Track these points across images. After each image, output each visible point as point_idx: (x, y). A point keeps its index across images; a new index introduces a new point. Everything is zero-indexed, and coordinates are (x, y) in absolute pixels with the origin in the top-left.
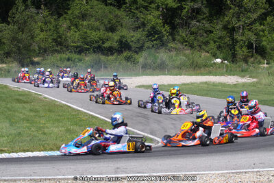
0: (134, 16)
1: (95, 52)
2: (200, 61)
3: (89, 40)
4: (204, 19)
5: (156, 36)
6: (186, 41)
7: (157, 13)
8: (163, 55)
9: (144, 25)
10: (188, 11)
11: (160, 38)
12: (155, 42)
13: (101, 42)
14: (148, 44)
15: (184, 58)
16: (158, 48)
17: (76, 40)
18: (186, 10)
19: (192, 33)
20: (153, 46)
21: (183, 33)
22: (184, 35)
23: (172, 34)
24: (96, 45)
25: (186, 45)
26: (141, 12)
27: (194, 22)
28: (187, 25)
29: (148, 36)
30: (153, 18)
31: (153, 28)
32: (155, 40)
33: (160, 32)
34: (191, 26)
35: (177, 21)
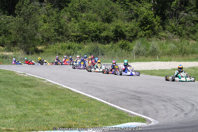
0: (128, 8)
1: (93, 41)
2: (188, 48)
3: (87, 30)
4: (191, 10)
5: (148, 26)
6: (176, 31)
7: (149, 5)
8: (154, 43)
9: (137, 16)
10: (177, 4)
11: (152, 28)
12: (147, 31)
13: (98, 31)
14: (141, 33)
15: (174, 45)
16: (150, 37)
17: (76, 30)
18: (175, 2)
19: (180, 23)
20: (145, 35)
21: (172, 23)
22: (173, 24)
23: (162, 24)
24: (94, 34)
25: (175, 34)
26: (134, 4)
27: (182, 13)
28: (176, 15)
29: (140, 26)
30: (146, 9)
31: (145, 18)
32: (147, 30)
33: (152, 22)
34: (180, 16)
35: (167, 12)
